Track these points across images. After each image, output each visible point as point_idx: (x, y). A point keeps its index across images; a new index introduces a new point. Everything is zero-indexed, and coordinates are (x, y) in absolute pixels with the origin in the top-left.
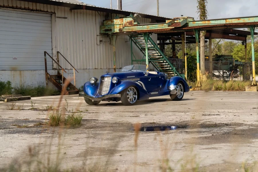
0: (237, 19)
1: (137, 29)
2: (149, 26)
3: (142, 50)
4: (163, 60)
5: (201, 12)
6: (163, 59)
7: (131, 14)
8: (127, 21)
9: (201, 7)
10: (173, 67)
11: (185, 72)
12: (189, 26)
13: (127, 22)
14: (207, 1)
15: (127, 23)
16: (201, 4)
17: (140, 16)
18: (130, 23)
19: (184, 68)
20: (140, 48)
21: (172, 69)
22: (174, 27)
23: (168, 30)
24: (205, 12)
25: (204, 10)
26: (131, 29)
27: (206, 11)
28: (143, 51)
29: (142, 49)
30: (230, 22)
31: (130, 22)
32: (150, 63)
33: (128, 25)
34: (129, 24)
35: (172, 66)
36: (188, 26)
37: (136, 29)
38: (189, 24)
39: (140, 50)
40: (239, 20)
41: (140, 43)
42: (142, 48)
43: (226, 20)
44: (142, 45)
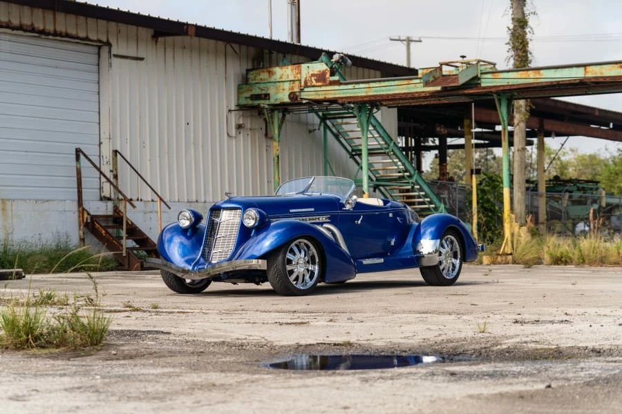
0: (616, 66)
1: (339, 94)
2: (372, 85)
3: (356, 155)
4: (412, 183)
5: (517, 58)
6: (411, 181)
7: (323, 53)
8: (311, 73)
9: (517, 44)
10: (438, 204)
11: (472, 216)
12: (483, 85)
13: (313, 75)
14: (531, 29)
15: (313, 78)
16: (518, 38)
17: (349, 61)
18: (321, 77)
20: (350, 149)
22: (439, 88)
23: (423, 95)
24: (526, 57)
25: (526, 51)
26: (322, 95)
27: (529, 55)
28: (357, 157)
29: (354, 153)
30: (596, 73)
31: (319, 75)
32: (377, 191)
33: (314, 83)
34: (317, 81)
35: (435, 200)
36: (480, 84)
37: (335, 94)
38: (482, 80)
39: (349, 156)
40: (621, 67)
41: (348, 135)
42: (355, 148)
43: (585, 69)
44: (354, 140)
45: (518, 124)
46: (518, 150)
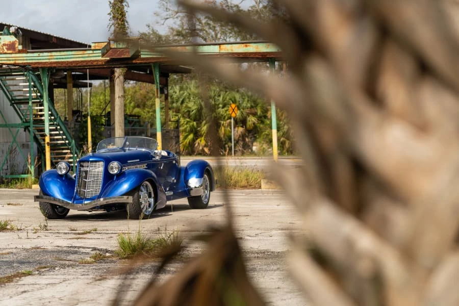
0: (243, 45)
1: (27, 60)
2: (54, 54)
3: (15, 103)
4: (56, 125)
5: (117, 25)
6: (55, 123)
7: (5, 27)
8: (2, 43)
9: (117, 15)
10: (70, 140)
11: (88, 149)
12: (142, 56)
13: (4, 45)
14: (127, 3)
15: (4, 47)
18: (11, 47)
19: (86, 143)
20: (11, 98)
21: (69, 144)
22: (108, 58)
25: (123, 21)
26: (13, 60)
28: (15, 105)
29: (13, 102)
30: (228, 50)
31: (10, 45)
33: (6, 51)
34: (8, 49)
35: (69, 138)
36: (140, 55)
37: (24, 60)
38: (142, 53)
39: (9, 103)
40: (246, 46)
41: (10, 88)
42: (14, 98)
43: (220, 47)
44: (14, 92)
45: (118, 77)
46: (119, 97)
